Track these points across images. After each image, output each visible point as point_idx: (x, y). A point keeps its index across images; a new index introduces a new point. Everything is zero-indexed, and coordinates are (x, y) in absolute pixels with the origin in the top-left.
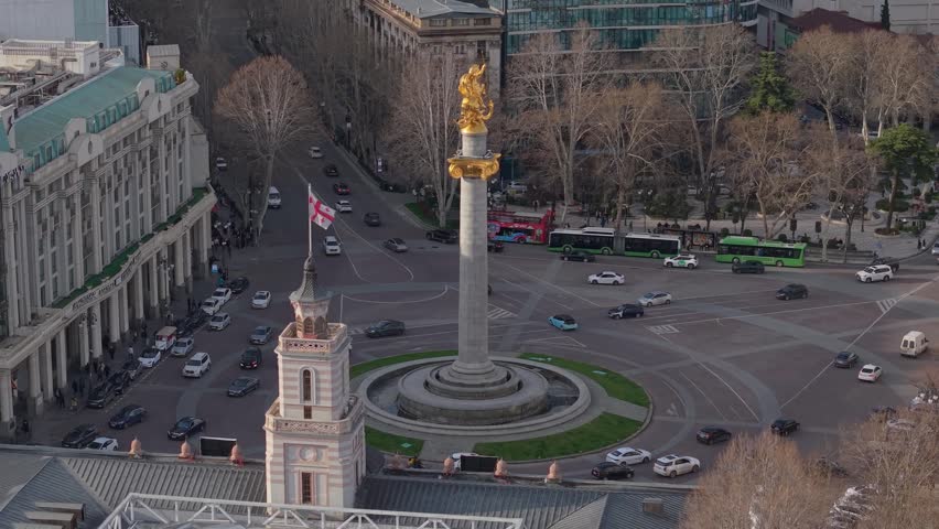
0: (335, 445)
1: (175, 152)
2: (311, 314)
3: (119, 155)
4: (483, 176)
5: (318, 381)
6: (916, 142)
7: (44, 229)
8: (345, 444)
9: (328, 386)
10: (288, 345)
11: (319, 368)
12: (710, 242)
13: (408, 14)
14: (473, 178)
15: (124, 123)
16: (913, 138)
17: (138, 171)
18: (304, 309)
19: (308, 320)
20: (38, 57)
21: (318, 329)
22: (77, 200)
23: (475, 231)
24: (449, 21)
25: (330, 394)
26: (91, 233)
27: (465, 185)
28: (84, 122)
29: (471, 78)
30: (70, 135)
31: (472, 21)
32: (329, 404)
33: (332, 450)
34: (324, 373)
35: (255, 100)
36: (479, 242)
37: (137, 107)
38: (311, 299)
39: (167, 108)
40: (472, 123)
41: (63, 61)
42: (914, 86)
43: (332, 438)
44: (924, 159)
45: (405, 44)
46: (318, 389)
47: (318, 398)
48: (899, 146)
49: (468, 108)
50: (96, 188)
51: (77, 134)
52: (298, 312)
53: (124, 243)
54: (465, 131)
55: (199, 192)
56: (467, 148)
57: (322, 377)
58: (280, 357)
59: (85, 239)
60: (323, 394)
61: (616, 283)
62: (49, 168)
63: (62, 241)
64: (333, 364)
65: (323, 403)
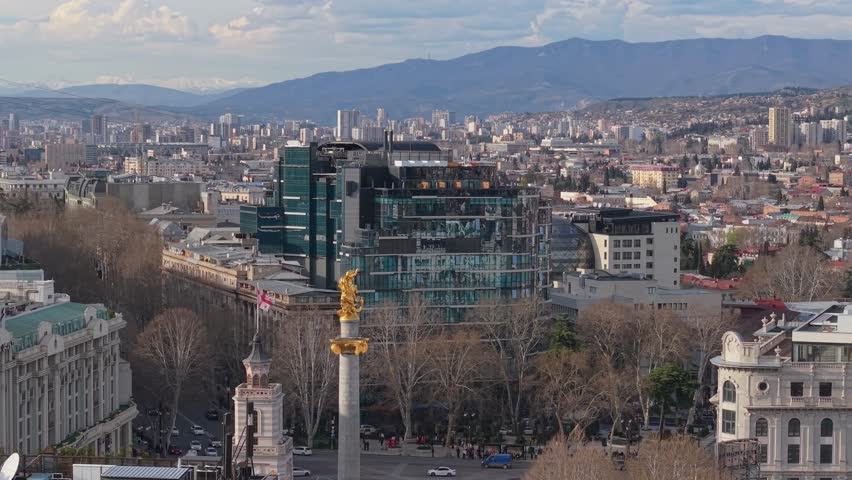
0: (274, 463)
1: (109, 369)
2: (258, 372)
3: (73, 358)
4: (357, 352)
5: (263, 418)
6: (678, 376)
7: (24, 398)
8: (282, 463)
9: (270, 421)
10: (242, 393)
11: (264, 409)
12: (521, 454)
13: (278, 296)
14: (349, 354)
15: (76, 335)
16: (675, 373)
17: (85, 375)
18: (253, 369)
19: (256, 376)
20: (7, 290)
21: (263, 382)
22: (46, 382)
23: (350, 394)
24: (311, 299)
25: (271, 428)
26: (53, 411)
27: (343, 360)
28: (50, 325)
29: (347, 278)
30: (41, 334)
31: (329, 299)
32: (270, 434)
33: (273, 467)
34: (267, 412)
35: (166, 341)
36: (354, 403)
37: (85, 326)
38: (259, 361)
39: (105, 332)
40: (348, 313)
41: (28, 293)
42: (675, 338)
43: (272, 458)
44: (685, 389)
45: (275, 319)
46: (263, 424)
47: (263, 431)
48: (665, 378)
49: (346, 301)
50: (58, 378)
51: (46, 333)
52: (249, 371)
53: (74, 429)
54: (343, 319)
55: (124, 407)
56: (344, 331)
57: (266, 415)
58: (236, 403)
59: (49, 414)
60: (266, 428)
61: (449, 475)
62: (28, 352)
63: (35, 411)
64: (274, 406)
65: (266, 434)
